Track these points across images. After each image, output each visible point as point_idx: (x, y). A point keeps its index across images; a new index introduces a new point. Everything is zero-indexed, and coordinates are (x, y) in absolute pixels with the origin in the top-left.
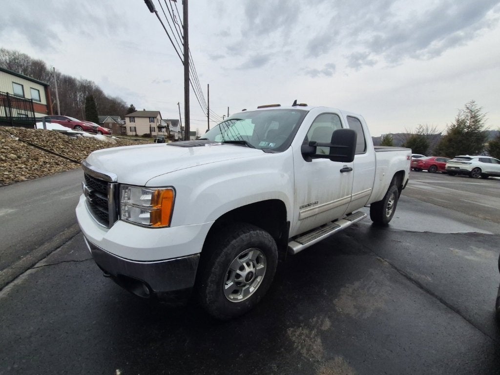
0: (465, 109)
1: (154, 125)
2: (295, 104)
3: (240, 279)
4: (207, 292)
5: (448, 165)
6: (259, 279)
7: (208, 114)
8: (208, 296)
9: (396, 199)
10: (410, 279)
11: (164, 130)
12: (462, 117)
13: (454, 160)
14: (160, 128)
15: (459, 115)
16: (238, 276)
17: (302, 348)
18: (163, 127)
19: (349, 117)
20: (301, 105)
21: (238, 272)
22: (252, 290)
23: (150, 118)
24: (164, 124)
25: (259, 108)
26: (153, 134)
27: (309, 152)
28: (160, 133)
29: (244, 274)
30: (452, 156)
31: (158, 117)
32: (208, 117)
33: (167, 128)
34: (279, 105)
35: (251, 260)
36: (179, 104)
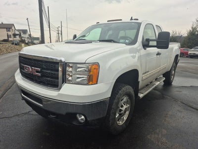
0: (196, 21)
1: (10, 33)
2: (131, 19)
3: (122, 112)
4: (110, 119)
5: (189, 52)
6: (127, 113)
7: (49, 26)
8: (111, 121)
9: (175, 70)
10: (193, 108)
11: (18, 37)
12: (195, 26)
13: (193, 49)
14: (15, 35)
15: (193, 25)
16: (121, 110)
17: (158, 142)
18: (17, 35)
19: (156, 26)
20: (135, 19)
21: (121, 108)
22: (125, 119)
23: (7, 28)
24: (17, 33)
25: (108, 21)
26: (10, 39)
27: (146, 44)
28: (15, 39)
29: (123, 109)
30: (191, 47)
31: (13, 28)
32: (49, 28)
33: (20, 35)
34: (121, 20)
35: (125, 102)
36: (27, 19)
